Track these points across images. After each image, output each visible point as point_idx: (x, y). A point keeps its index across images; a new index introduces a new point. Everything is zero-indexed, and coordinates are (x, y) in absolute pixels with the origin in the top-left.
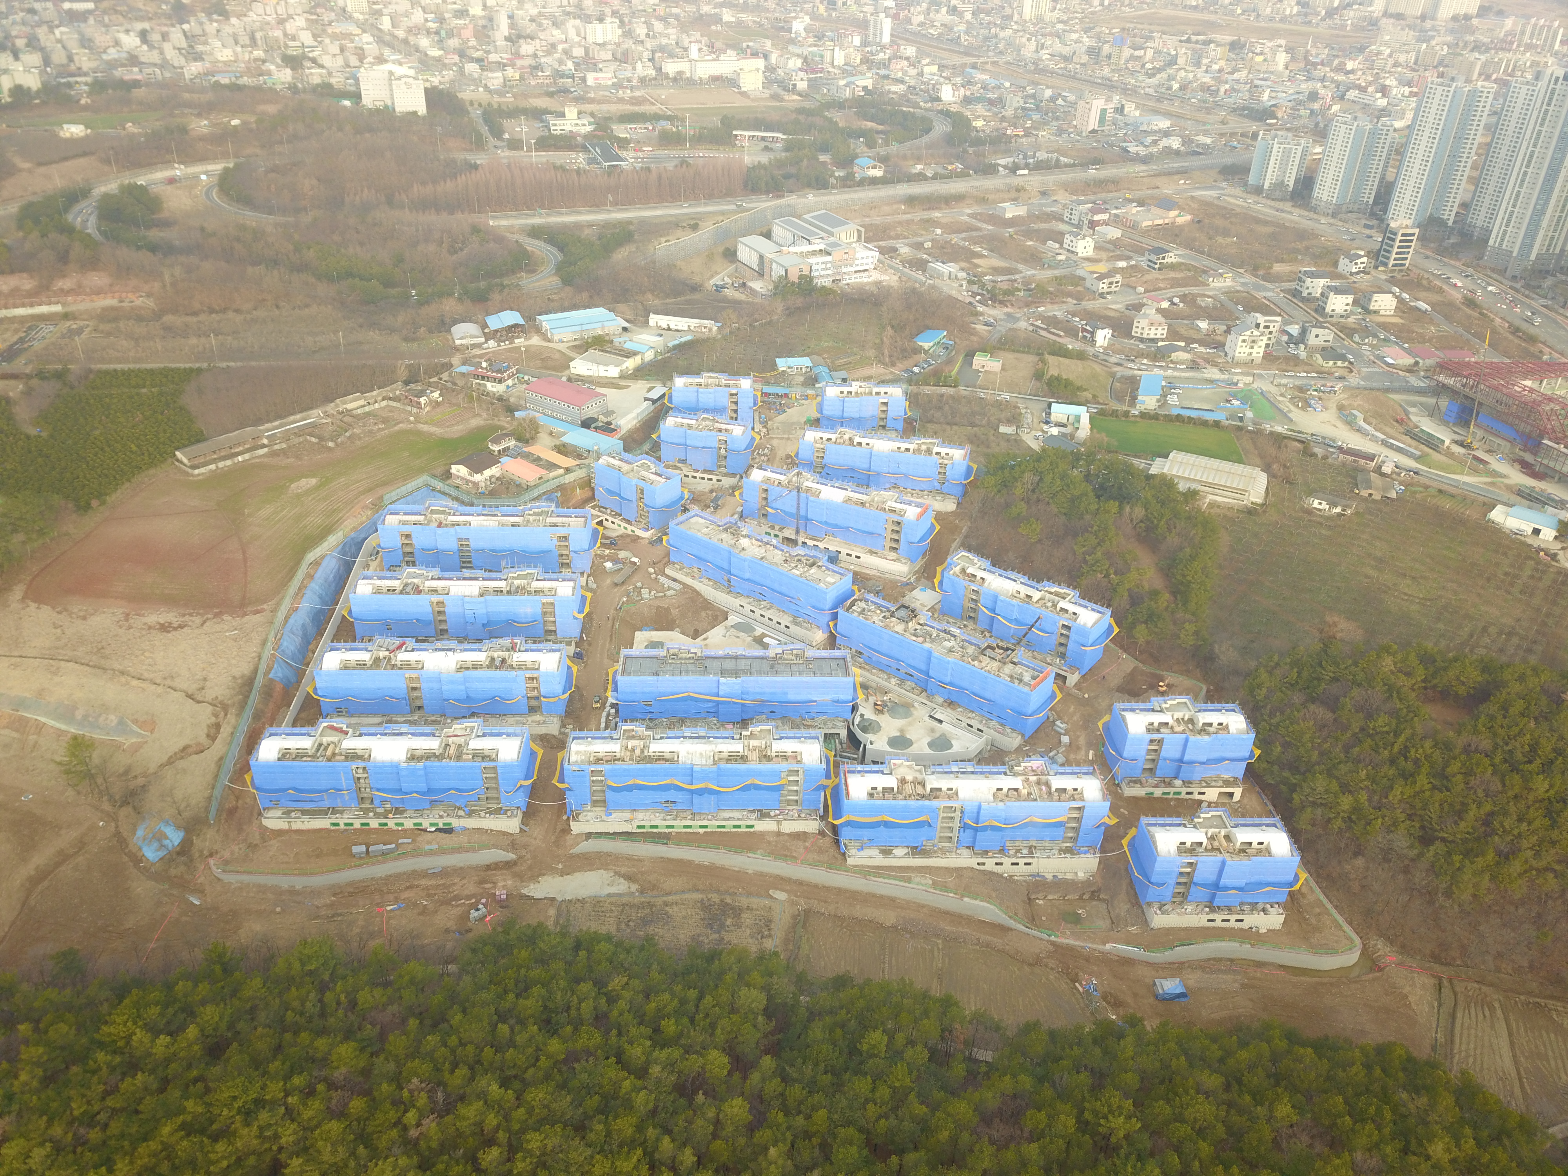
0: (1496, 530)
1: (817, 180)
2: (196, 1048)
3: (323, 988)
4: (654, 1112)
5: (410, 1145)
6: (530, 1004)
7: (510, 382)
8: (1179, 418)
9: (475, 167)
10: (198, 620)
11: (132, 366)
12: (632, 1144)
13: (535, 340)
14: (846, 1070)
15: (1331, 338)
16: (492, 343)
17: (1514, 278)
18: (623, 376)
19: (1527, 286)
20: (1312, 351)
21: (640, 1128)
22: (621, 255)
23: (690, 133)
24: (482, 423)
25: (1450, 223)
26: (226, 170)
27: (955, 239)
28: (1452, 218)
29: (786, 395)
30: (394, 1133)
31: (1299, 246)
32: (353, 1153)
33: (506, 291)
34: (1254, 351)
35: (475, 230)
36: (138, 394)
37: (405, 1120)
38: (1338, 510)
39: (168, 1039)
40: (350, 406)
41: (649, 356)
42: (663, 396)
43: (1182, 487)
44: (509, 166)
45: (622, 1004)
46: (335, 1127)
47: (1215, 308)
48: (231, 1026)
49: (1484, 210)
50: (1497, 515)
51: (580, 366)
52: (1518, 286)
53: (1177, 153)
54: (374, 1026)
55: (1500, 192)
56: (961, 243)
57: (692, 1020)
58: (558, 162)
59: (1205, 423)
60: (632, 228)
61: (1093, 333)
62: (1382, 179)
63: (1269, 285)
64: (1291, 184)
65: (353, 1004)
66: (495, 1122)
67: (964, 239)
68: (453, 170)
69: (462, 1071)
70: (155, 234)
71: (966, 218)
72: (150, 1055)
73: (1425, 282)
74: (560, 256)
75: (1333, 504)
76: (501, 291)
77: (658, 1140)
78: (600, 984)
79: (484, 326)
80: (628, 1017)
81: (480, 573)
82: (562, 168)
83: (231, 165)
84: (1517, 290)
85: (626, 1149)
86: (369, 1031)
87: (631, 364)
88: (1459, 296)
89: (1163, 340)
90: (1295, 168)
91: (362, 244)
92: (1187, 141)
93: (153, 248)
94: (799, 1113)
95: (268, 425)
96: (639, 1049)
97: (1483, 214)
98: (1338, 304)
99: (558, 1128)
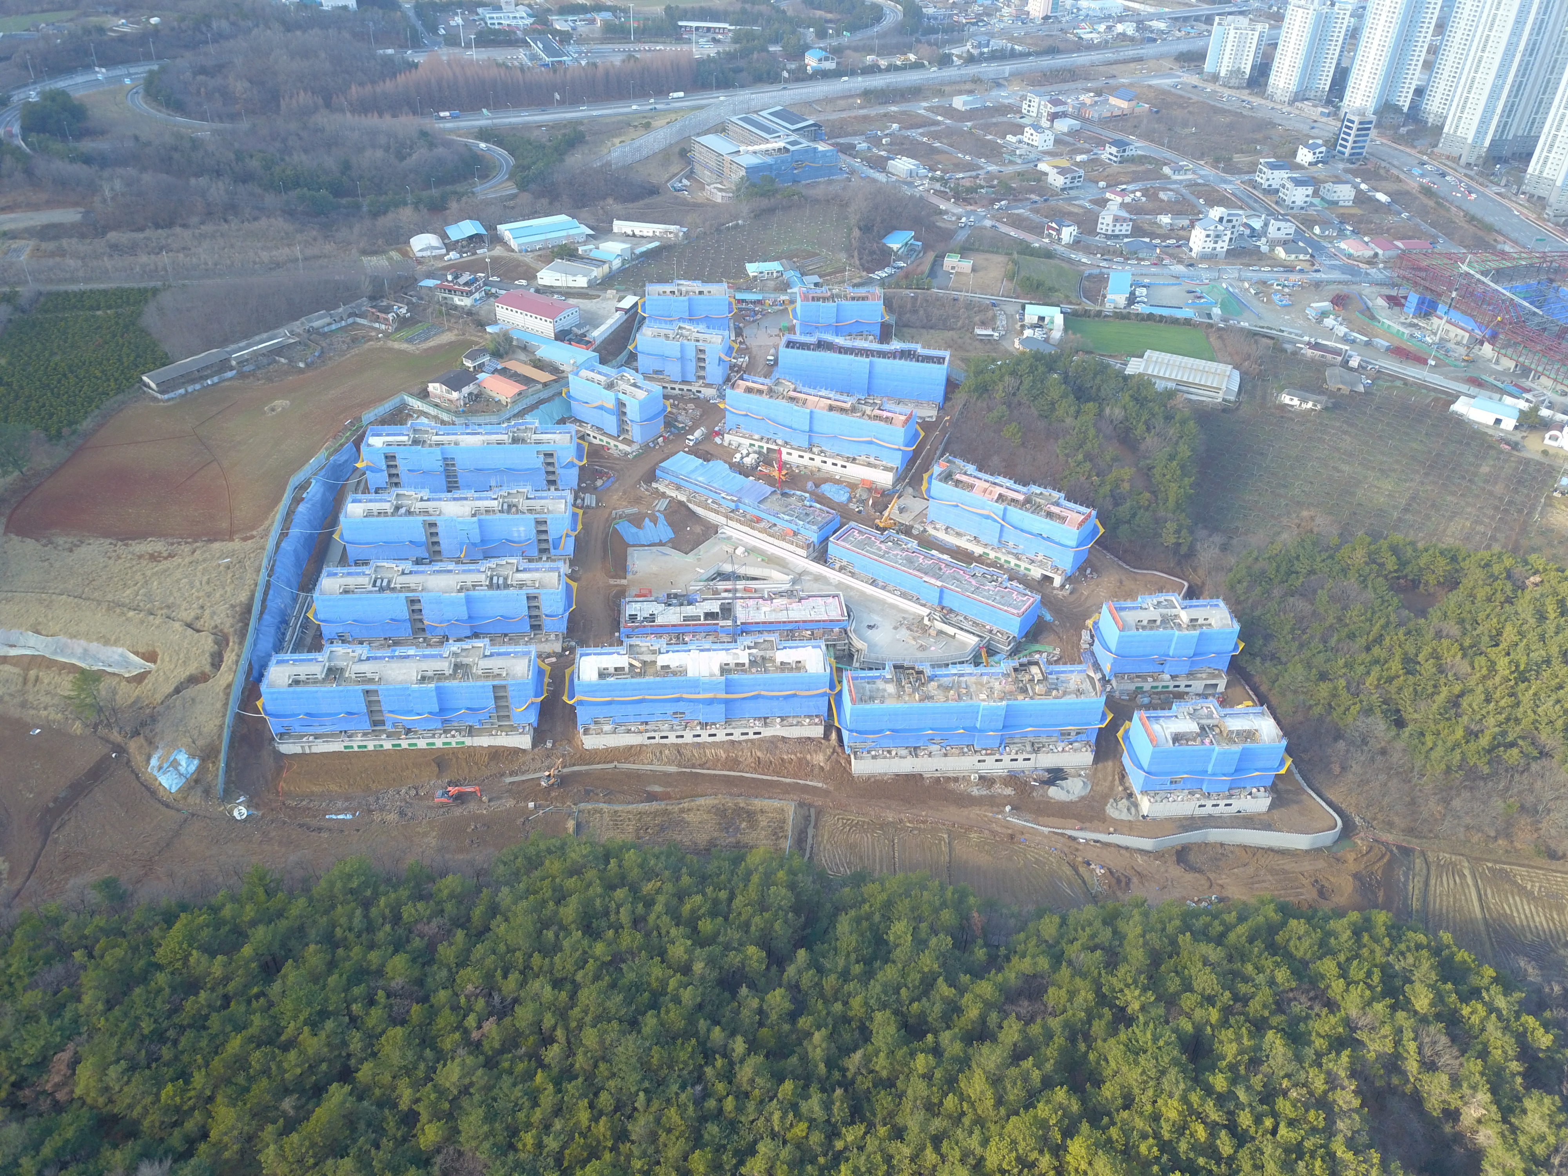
0: (1460, 422)
1: (768, 74)
2: (253, 965)
3: (366, 905)
4: (700, 1007)
5: (476, 1047)
6: (569, 911)
7: (477, 296)
8: (1150, 317)
9: (416, 66)
10: (187, 549)
11: (82, 286)
12: (686, 1035)
13: (498, 251)
14: (876, 959)
15: (1292, 231)
16: (453, 255)
17: (1469, 165)
18: (591, 284)
19: (1481, 174)
20: (1273, 244)
21: (691, 1020)
22: (575, 160)
23: (633, 25)
24: (453, 338)
25: (1405, 109)
26: (151, 73)
27: (914, 133)
28: (1407, 105)
29: (759, 302)
30: (457, 1036)
31: (1259, 136)
32: (421, 1057)
33: (464, 199)
34: (1218, 246)
35: (424, 134)
36: (93, 316)
37: (466, 1023)
38: (1310, 405)
39: (225, 958)
40: (316, 324)
41: (617, 264)
42: (636, 304)
43: (1160, 386)
44: (449, 63)
45: (659, 908)
46: (398, 1032)
47: (1177, 202)
48: (283, 945)
49: (1439, 96)
50: (1460, 407)
51: (547, 277)
52: (1472, 173)
53: (1132, 39)
54: (422, 938)
55: (1455, 77)
56: (919, 138)
57: (726, 919)
58: (500, 60)
59: (1175, 321)
60: (582, 128)
61: (1059, 232)
62: (1338, 64)
63: (1229, 177)
64: (1248, 71)
65: (397, 919)
66: (553, 1022)
67: (922, 135)
68: (391, 68)
69: (514, 977)
70: (87, 145)
71: (922, 112)
72: (209, 974)
73: (1382, 172)
74: (512, 161)
75: (1304, 400)
76: (459, 201)
77: (708, 1030)
78: (634, 889)
79: (444, 236)
80: (666, 919)
81: (470, 494)
82: (504, 65)
83: (156, 67)
84: (1472, 178)
85: (680, 1041)
86: (417, 943)
87: (597, 273)
88: (1416, 185)
89: (1127, 236)
90: (1252, 54)
91: (306, 151)
92: (1141, 25)
93: (88, 160)
94: (836, 1000)
95: (233, 347)
96: (682, 948)
97: (1437, 100)
98: (1299, 195)
99: (615, 1024)
